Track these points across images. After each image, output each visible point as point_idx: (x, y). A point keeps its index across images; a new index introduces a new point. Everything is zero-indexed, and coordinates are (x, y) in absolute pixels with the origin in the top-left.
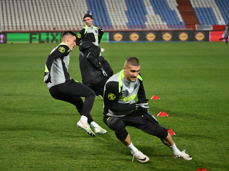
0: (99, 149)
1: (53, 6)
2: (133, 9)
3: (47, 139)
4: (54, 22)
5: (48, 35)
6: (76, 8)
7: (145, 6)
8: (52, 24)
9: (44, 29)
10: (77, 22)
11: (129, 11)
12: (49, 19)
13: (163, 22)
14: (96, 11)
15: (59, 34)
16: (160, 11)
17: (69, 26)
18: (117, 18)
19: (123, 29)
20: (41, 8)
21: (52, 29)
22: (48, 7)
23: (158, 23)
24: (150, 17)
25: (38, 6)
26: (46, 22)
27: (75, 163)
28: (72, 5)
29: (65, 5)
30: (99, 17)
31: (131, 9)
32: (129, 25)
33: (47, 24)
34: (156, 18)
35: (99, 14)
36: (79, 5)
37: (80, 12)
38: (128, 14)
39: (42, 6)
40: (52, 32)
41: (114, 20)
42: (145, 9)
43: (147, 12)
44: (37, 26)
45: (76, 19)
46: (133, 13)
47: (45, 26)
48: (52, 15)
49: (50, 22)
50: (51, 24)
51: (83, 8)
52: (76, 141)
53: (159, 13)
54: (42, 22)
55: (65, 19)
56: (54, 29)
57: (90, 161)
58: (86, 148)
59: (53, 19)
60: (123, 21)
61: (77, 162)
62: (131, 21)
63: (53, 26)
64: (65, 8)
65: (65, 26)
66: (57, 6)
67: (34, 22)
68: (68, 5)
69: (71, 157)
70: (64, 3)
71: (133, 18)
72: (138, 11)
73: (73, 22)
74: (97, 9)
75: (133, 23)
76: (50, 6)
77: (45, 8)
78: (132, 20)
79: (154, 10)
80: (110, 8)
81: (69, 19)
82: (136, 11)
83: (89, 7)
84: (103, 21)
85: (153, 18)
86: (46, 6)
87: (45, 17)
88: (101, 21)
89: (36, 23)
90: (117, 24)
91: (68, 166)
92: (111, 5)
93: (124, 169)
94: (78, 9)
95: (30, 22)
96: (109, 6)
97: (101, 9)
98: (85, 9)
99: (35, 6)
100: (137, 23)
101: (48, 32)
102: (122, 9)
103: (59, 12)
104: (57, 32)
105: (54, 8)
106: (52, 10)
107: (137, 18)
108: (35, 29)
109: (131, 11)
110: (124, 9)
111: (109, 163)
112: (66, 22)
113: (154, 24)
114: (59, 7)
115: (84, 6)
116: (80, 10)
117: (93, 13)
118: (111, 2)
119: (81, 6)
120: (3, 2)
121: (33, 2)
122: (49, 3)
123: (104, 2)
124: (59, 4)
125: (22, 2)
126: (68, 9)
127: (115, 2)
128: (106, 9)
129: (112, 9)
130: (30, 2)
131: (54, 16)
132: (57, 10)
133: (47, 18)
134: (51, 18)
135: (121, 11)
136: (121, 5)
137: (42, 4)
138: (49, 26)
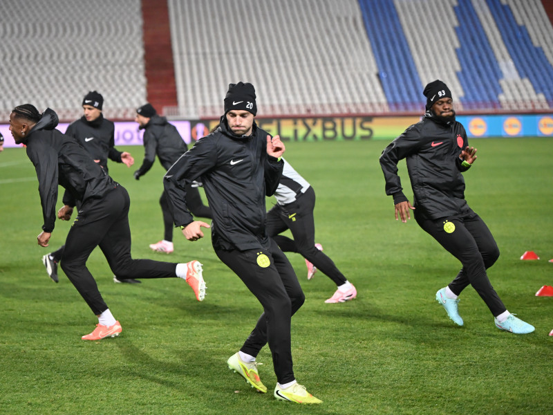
0: (416, 365)
1: (305, 63)
2: (473, 68)
3: (305, 344)
4: (307, 96)
5: (295, 123)
6: (352, 66)
7: (497, 62)
8: (304, 100)
9: (287, 113)
10: (356, 95)
11: (463, 72)
12: (297, 91)
13: (537, 93)
14: (394, 73)
15: (319, 122)
16: (529, 71)
17: (338, 104)
20: (278, 67)
21: (303, 112)
22: (294, 67)
23: (526, 97)
24: (509, 85)
25: (274, 64)
26: (291, 97)
27: (366, 395)
28: (343, 61)
29: (328, 62)
30: (402, 85)
31: (469, 67)
32: (466, 103)
33: (292, 102)
34: (521, 86)
35: (401, 79)
36: (358, 61)
37: (360, 75)
38: (462, 77)
39: (282, 64)
40: (303, 118)
42: (498, 67)
43: (501, 72)
44: (272, 106)
45: (354, 90)
46: (473, 77)
47: (288, 105)
48: (303, 82)
49: (299, 97)
50: (300, 102)
51: (366, 66)
52: (366, 348)
53: (527, 76)
54: (282, 97)
55: (329, 90)
56: (309, 111)
57: (400, 391)
58: (389, 364)
59: (305, 91)
61: (371, 392)
62: (469, 93)
63: (305, 105)
64: (330, 67)
65: (330, 105)
66: (312, 63)
68: (336, 61)
69: (357, 383)
70: (327, 58)
71: (474, 87)
72: (484, 73)
73: (348, 95)
74: (397, 69)
75: (474, 97)
76: (297, 63)
78: (472, 91)
79: (517, 69)
80: (423, 66)
81: (338, 91)
82: (479, 72)
83: (380, 65)
84: (409, 94)
85: (516, 85)
86: (289, 64)
87: (288, 86)
88: (405, 94)
89: (271, 99)
91: (353, 401)
92: (425, 59)
93: (472, 408)
94: (356, 69)
96: (422, 63)
97: (405, 69)
98: (370, 68)
99: (266, 65)
100: (482, 96)
101: (294, 118)
102: (450, 68)
104: (315, 118)
107: (482, 87)
108: (269, 113)
109: (468, 73)
110: (453, 67)
111: (439, 395)
112: (332, 96)
113: (518, 98)
114: (317, 65)
115: (369, 64)
116: (361, 70)
117: (388, 78)
118: (426, 53)
119: (362, 63)
120: (201, 57)
121: (263, 55)
122: (296, 58)
123: (411, 53)
124: (316, 60)
125: (240, 56)
126: (334, 70)
127: (434, 53)
128: (415, 68)
129: (428, 69)
130: (255, 55)
131: (307, 84)
132: (311, 71)
133: (292, 89)
134: (301, 89)
135: (447, 71)
136: (447, 59)
137: (280, 59)
138: (297, 106)
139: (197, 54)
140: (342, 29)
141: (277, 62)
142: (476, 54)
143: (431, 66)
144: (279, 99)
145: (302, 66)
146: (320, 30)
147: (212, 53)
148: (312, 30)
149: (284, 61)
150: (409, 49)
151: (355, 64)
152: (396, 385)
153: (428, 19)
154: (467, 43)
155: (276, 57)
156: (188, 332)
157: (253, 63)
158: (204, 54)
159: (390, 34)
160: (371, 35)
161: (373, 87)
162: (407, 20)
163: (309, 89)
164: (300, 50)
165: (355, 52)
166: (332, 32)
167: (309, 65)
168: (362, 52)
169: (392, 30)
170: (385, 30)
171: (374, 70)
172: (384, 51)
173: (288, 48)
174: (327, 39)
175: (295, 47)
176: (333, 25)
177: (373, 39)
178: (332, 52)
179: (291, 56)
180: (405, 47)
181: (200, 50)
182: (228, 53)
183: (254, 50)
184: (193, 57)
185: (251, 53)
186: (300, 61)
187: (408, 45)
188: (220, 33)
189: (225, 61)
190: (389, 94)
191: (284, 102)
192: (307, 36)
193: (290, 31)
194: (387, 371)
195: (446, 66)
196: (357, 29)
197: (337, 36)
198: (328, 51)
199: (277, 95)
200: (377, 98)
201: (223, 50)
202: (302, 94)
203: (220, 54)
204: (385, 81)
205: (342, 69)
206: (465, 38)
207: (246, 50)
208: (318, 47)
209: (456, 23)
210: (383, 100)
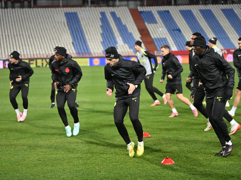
1: (46, 39)
2: (107, 40)
4: (47, 51)
5: (42, 61)
6: (63, 40)
7: (116, 38)
8: (45, 52)
9: (39, 57)
11: (103, 42)
12: (43, 49)
13: (130, 49)
14: (79, 42)
16: (127, 41)
18: (95, 47)
19: (100, 55)
20: (36, 40)
21: (45, 57)
22: (42, 40)
23: (126, 51)
24: (120, 46)
25: (34, 39)
26: (40, 51)
28: (60, 38)
29: (54, 38)
30: (81, 46)
31: (105, 40)
33: (41, 53)
34: (124, 47)
35: (81, 44)
36: (65, 38)
37: (66, 43)
38: (103, 44)
39: (37, 39)
40: (45, 59)
41: (93, 49)
42: (116, 40)
43: (117, 42)
44: (34, 55)
46: (107, 43)
47: (40, 54)
48: (45, 45)
49: (44, 51)
50: (44, 53)
51: (68, 39)
53: (127, 43)
54: (37, 51)
56: (47, 56)
59: (46, 49)
60: (100, 49)
63: (46, 54)
64: (55, 40)
66: (49, 38)
67: (31, 51)
68: (57, 38)
70: (54, 37)
72: (111, 42)
74: (80, 41)
76: (43, 39)
77: (39, 40)
79: (123, 40)
80: (89, 40)
83: (73, 39)
84: (84, 50)
85: (122, 46)
86: (40, 39)
87: (39, 47)
88: (82, 50)
89: (33, 52)
90: (95, 52)
92: (90, 37)
93: (110, 160)
94: (65, 41)
95: (28, 51)
96: (89, 38)
97: (82, 41)
98: (70, 40)
99: (31, 39)
101: (42, 59)
102: (99, 40)
103: (50, 43)
105: (46, 41)
106: (45, 42)
108: (33, 57)
110: (100, 40)
113: (123, 51)
114: (50, 40)
115: (69, 39)
116: (66, 41)
117: (76, 44)
118: (90, 35)
119: (67, 39)
120: (7, 36)
121: (30, 36)
122: (42, 37)
123: (84, 35)
124: (50, 38)
125: (21, 36)
126: (57, 41)
127: (93, 35)
128: (86, 40)
129: (91, 41)
130: (27, 36)
131: (47, 46)
132: (48, 42)
133: (41, 48)
134: (44, 48)
135: (98, 41)
136: (98, 37)
137: (37, 37)
138: (43, 54)
139: (5, 35)
140: (59, 27)
141: (35, 38)
142: (108, 35)
143: (92, 40)
144: (36, 52)
145: (45, 40)
146: (51, 27)
147: (11, 35)
148: (48, 26)
149: (38, 38)
150: (84, 34)
151: (64, 39)
152: (82, 153)
153: (91, 23)
154: (105, 31)
155: (35, 37)
156: (6, 136)
157: (27, 39)
158: (8, 36)
159: (77, 28)
160: (70, 28)
161: (71, 47)
162: (83, 23)
163: (47, 48)
164: (44, 34)
165: (64, 34)
166: (56, 27)
167: (47, 40)
168: (67, 34)
169: (78, 26)
170: (75, 27)
171: (71, 41)
172: (75, 34)
173: (40, 33)
174: (54, 30)
175: (42, 33)
176: (56, 25)
177: (70, 30)
178: (56, 35)
179: (41, 36)
180: (82, 32)
181: (7, 34)
182: (17, 35)
183: (27, 34)
184: (4, 36)
185: (26, 35)
186: (44, 38)
187: (83, 32)
188: (14, 28)
189: (16, 38)
190: (77, 50)
191: (38, 53)
192: (47, 29)
193: (40, 27)
194: (79, 148)
195: (97, 40)
196: (65, 26)
197: (58, 29)
198: (54, 34)
199: (36, 51)
200: (73, 51)
201: (15, 34)
202: (45, 50)
203: (14, 35)
204: (75, 45)
205: (60, 41)
206: (104, 29)
207: (24, 34)
208: (51, 33)
209: (101, 24)
210: (74, 52)
